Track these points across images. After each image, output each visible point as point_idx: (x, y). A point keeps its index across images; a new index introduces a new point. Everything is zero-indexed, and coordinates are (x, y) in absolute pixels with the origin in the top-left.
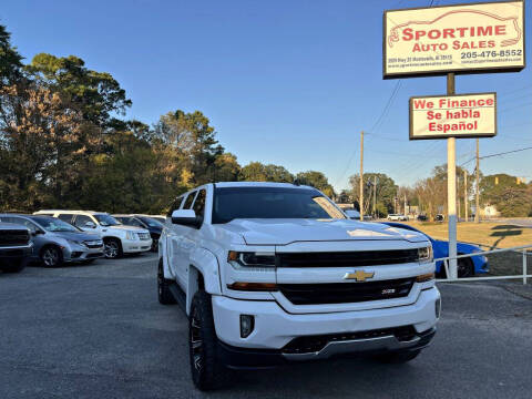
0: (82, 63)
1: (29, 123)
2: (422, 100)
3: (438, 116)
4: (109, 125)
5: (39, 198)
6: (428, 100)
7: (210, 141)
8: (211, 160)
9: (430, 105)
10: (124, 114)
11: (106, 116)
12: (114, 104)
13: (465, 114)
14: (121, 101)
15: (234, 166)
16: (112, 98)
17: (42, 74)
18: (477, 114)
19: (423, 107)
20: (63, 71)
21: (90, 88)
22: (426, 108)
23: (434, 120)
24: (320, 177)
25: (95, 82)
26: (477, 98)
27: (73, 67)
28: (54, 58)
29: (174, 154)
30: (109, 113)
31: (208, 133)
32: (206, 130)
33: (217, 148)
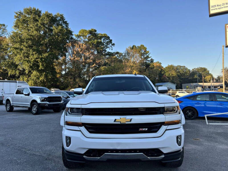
0: (96, 31)
1: (76, 57)
4: (107, 54)
5: (80, 84)
7: (148, 57)
8: (147, 66)
10: (112, 49)
11: (106, 51)
12: (108, 46)
14: (111, 44)
15: (160, 67)
16: (107, 43)
17: (82, 37)
20: (89, 35)
21: (99, 40)
24: (205, 70)
25: (101, 38)
27: (93, 33)
28: (86, 30)
29: (132, 64)
30: (106, 49)
31: (147, 53)
32: (146, 52)
33: (150, 60)
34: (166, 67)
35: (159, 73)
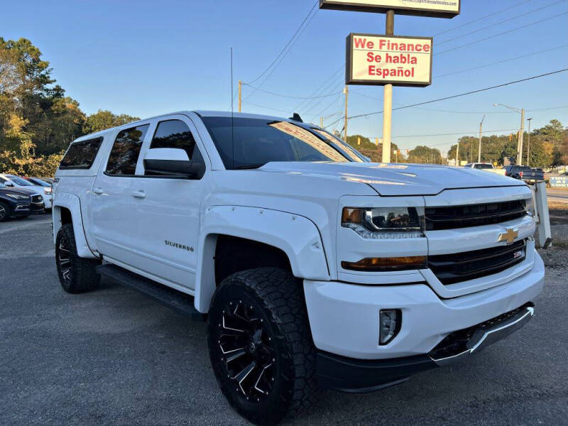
2: (363, 38)
3: (378, 59)
6: (369, 39)
7: (44, 80)
8: (46, 105)
9: (370, 45)
13: (403, 59)
15: (77, 114)
18: (415, 61)
19: (363, 46)
22: (366, 47)
23: (374, 63)
26: (415, 42)
31: (41, 68)
32: (37, 64)
33: (54, 90)
34: (94, 116)
35: (75, 130)
